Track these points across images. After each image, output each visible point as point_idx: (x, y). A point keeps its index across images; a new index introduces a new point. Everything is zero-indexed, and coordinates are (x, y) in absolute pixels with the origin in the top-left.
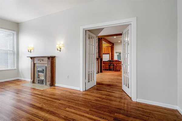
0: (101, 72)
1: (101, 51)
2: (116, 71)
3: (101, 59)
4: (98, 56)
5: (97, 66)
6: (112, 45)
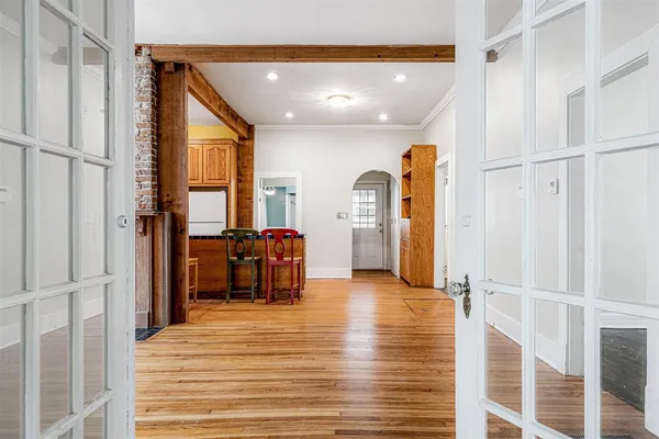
0: (177, 317)
1: (173, 162)
2: (273, 300)
3: (178, 226)
4: (148, 200)
5: (146, 276)
6: (245, 135)
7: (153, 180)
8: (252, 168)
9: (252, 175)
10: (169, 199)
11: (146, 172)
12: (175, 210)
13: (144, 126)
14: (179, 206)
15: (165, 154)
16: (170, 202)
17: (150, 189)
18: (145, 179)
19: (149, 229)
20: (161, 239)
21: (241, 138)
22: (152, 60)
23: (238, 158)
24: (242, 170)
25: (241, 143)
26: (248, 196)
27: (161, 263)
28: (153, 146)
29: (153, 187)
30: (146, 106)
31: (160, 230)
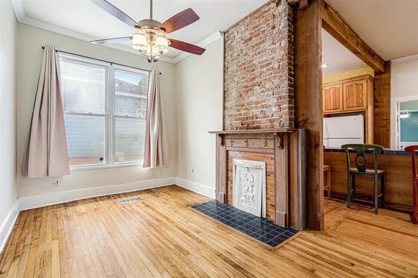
4: (286, 120)
6: (382, 70)
7: (290, 102)
8: (390, 95)
9: (389, 101)
10: (304, 118)
11: (284, 97)
12: (310, 128)
13: (282, 60)
14: (313, 123)
15: (301, 80)
16: (305, 121)
17: (287, 110)
18: (283, 103)
19: (286, 143)
20: (295, 153)
21: (378, 73)
22: (289, 4)
23: (374, 89)
24: (378, 98)
25: (377, 77)
26: (385, 118)
27: (296, 174)
28: (290, 75)
29: (290, 108)
30: (284, 43)
31: (295, 145)
